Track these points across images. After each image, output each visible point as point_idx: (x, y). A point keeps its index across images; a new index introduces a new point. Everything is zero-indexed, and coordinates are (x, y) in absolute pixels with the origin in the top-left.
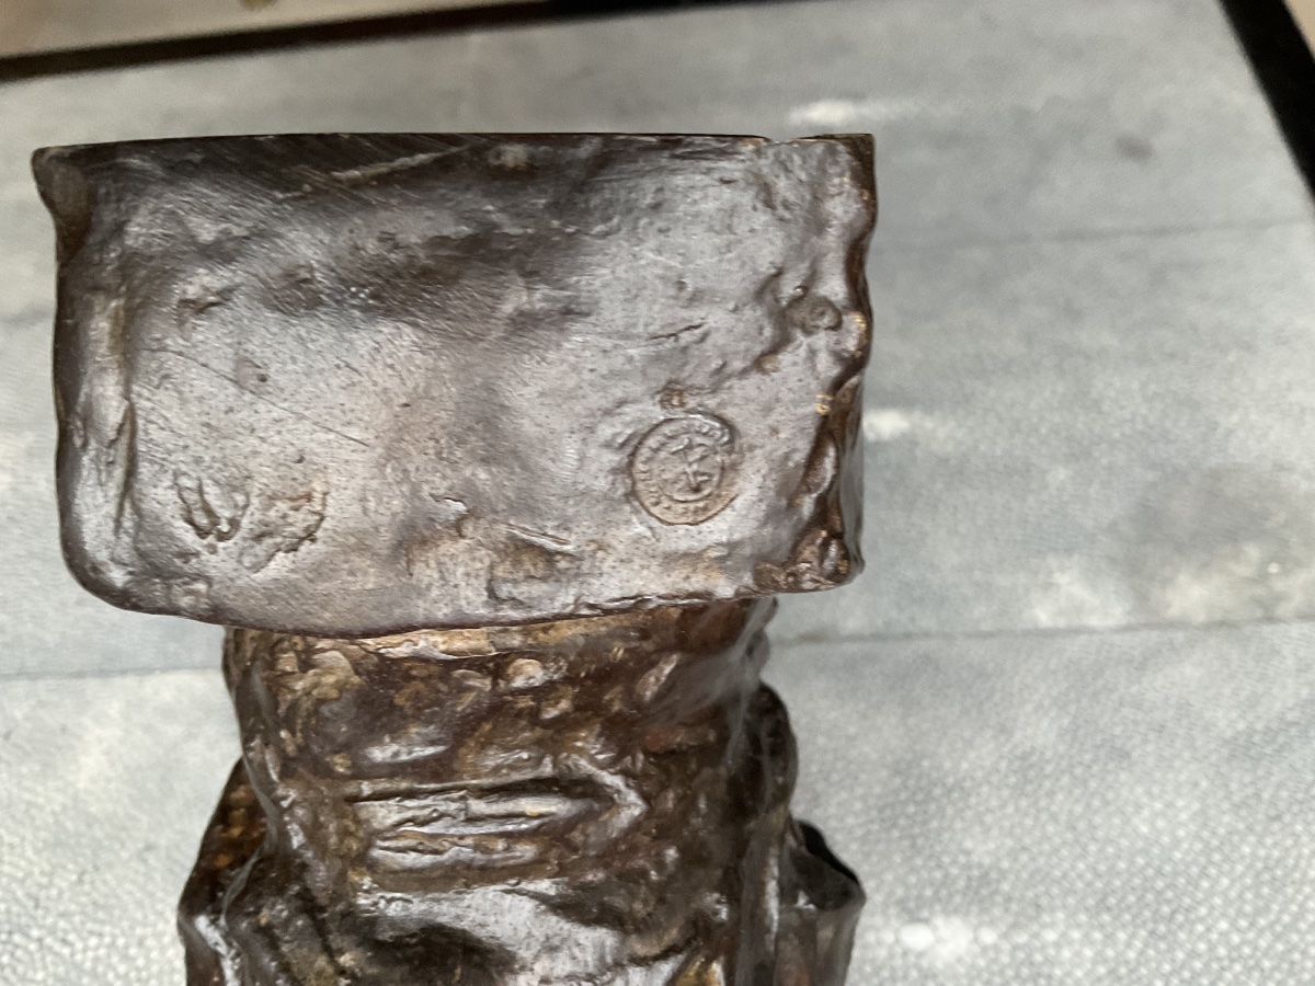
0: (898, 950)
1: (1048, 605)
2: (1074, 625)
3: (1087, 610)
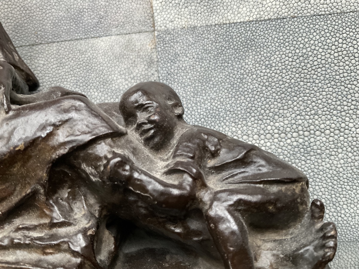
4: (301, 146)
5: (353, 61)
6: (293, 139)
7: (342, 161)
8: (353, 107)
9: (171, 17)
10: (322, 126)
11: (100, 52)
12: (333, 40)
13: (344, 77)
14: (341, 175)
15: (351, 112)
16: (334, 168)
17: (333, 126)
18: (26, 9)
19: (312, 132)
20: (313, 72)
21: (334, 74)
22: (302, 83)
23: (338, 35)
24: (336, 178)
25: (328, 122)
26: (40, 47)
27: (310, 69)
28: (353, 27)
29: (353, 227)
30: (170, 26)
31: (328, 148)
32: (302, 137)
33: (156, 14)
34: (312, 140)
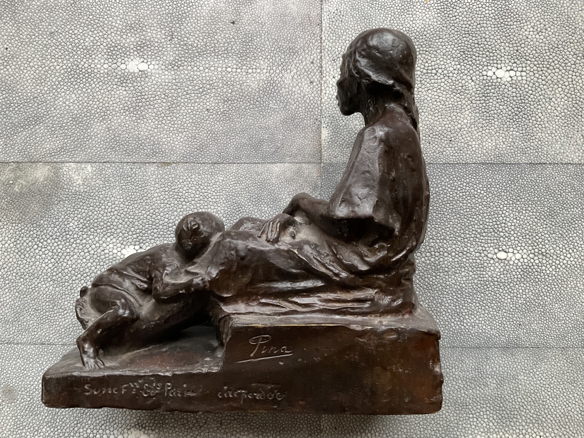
0: (149, 63)
1: (86, 172)
2: (79, 164)
3: (74, 170)
4: (432, 264)
5: (474, 200)
6: (426, 258)
7: (464, 279)
8: (473, 235)
9: (336, 154)
10: (449, 249)
11: (274, 175)
12: (459, 183)
13: (467, 212)
14: (464, 289)
15: (472, 239)
16: (458, 284)
17: (458, 249)
18: (212, 133)
19: (441, 253)
20: (443, 206)
21: (459, 209)
22: (434, 214)
23: (463, 180)
24: (459, 292)
25: (454, 246)
26: (221, 165)
27: (441, 204)
28: (474, 175)
29: (473, 335)
30: (334, 160)
31: (454, 267)
32: (434, 256)
33: (323, 150)
34: (441, 259)
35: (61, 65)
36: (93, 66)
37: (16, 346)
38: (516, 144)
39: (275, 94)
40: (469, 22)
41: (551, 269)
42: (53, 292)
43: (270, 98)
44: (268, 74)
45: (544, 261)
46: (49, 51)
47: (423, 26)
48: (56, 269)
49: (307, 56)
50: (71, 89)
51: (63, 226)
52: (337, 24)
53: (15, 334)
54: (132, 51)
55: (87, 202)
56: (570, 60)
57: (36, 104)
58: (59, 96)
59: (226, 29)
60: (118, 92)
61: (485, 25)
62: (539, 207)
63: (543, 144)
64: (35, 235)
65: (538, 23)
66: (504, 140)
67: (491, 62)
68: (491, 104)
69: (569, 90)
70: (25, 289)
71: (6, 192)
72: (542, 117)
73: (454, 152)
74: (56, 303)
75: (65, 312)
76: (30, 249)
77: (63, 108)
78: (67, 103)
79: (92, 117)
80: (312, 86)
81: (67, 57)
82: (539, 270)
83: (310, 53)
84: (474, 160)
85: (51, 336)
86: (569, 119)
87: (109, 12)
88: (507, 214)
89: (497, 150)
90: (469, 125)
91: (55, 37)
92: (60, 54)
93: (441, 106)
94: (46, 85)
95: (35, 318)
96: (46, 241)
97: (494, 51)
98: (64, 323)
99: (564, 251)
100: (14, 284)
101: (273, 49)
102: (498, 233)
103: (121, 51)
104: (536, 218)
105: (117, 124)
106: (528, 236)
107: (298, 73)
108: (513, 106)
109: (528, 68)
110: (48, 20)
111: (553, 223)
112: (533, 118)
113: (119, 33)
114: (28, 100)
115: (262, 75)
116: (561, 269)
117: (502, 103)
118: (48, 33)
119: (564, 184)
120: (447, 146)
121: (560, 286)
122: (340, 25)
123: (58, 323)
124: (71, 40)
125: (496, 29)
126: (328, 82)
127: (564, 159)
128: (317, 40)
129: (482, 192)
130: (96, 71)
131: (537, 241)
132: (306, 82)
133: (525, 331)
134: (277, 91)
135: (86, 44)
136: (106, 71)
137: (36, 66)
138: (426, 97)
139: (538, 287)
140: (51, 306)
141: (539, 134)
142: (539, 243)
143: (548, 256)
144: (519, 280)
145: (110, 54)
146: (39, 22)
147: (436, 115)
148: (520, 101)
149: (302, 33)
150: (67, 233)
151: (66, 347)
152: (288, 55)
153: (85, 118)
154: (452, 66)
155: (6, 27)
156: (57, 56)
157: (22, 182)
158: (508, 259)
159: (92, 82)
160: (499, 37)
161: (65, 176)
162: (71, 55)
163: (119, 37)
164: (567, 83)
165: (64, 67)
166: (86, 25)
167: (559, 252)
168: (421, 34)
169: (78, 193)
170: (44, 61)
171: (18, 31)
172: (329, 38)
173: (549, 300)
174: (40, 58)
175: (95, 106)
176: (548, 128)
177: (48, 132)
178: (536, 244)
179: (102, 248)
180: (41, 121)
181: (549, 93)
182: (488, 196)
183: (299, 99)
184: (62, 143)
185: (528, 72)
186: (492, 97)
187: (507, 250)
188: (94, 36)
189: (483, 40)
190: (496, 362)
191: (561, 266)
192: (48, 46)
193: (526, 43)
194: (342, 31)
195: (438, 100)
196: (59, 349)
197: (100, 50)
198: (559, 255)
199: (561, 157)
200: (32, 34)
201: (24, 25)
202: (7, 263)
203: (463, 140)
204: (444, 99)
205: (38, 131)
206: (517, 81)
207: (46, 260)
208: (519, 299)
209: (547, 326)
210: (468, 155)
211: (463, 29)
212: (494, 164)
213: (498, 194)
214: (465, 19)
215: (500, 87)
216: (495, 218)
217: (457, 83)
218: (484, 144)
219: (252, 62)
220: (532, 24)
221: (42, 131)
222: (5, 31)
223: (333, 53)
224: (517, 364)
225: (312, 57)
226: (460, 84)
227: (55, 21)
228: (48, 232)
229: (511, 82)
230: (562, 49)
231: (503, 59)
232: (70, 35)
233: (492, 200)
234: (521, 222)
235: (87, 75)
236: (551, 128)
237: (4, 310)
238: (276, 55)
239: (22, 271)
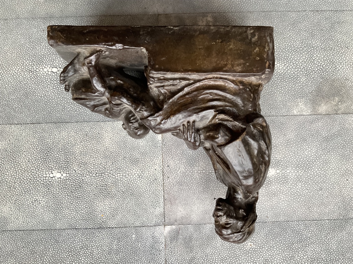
1: (297, 109)
2: (301, 114)
3: (304, 111)
35: (315, 172)
36: (296, 171)
37: (333, 9)
38: (48, 135)
39: (189, 159)
40: (77, 204)
41: (26, 63)
42: (313, 40)
43: (192, 156)
44: (194, 170)
45: (30, 67)
46: (322, 179)
47: (105, 201)
48: (312, 53)
49: (172, 181)
50: (308, 157)
51: (309, 78)
52: (155, 200)
53: (333, 16)
54: (273, 181)
55: (296, 92)
56: (18, 185)
57: (328, 148)
58: (315, 153)
59: (219, 195)
60: (280, 156)
61: (68, 203)
62: (34, 98)
63: (32, 135)
64: (325, 72)
65: (37, 206)
66: (55, 137)
67: (64, 182)
68: (64, 157)
69: (18, 167)
70: (329, 41)
71: (343, 97)
72: (33, 151)
73: (84, 129)
74: (310, 34)
75: (305, 29)
76: (327, 64)
77: (312, 146)
78: (310, 149)
79: (295, 142)
80: (168, 164)
81: (311, 176)
82: (33, 62)
83: (170, 183)
84: (72, 124)
85: (313, 16)
86: (18, 150)
87: (288, 203)
88: (52, 94)
89: (59, 131)
90: (76, 145)
91: (319, 187)
92: (316, 178)
93: (93, 155)
94: (322, 159)
95: (322, 25)
96: (318, 69)
97: (62, 188)
98: (305, 23)
99: (19, 74)
100: (335, 44)
101: (191, 185)
102: (57, 83)
103: (280, 180)
104: (36, 92)
105: (280, 138)
106: (40, 81)
107: (176, 171)
108: (50, 156)
109: (42, 179)
110: (323, 197)
111: (25, 89)
112: (38, 150)
113: (282, 191)
114: (332, 150)
115: (197, 169)
116: (20, 63)
117: (57, 158)
118: (323, 190)
119: (20, 112)
120: (89, 132)
121: (21, 54)
122: (153, 200)
123: (309, 23)
124: (309, 186)
125: (61, 201)
126: (159, 167)
127: (20, 127)
128: (166, 190)
129: (67, 106)
130: (294, 168)
131: (35, 79)
132: (172, 166)
133: (40, 27)
134: (188, 161)
135: (300, 184)
136: (288, 169)
137: (329, 170)
138: (102, 160)
139: (34, 53)
140: (313, 32)
141: (35, 141)
142: (33, 78)
143: (28, 71)
144: (44, 56)
145: (286, 179)
146: (329, 196)
147: (95, 150)
148: (46, 159)
149: (175, 194)
150: (306, 74)
151: (304, 9)
152: (182, 181)
153: (299, 141)
154: (87, 179)
155: (348, 193)
156: (317, 176)
157: (334, 103)
158: (51, 68)
159: (296, 162)
160: (60, 197)
161: (309, 107)
162: (309, 177)
163: (281, 188)
164: (19, 171)
165: (313, 170)
166: (301, 195)
167: (22, 73)
168: (106, 196)
169: (301, 97)
170: (325, 173)
171: (341, 190)
172: (159, 192)
173: (27, 46)
174: (327, 175)
175: (293, 148)
176: (30, 144)
177: (320, 132)
178: (35, 77)
179: (286, 66)
180: (324, 138)
181: (30, 165)
182: (64, 104)
183: (175, 156)
184: (312, 126)
185: (42, 177)
186: (63, 161)
187: (52, 73)
188: (296, 189)
189: (69, 195)
190: (57, 9)
191: (20, 65)
192: (323, 182)
193: (43, 194)
194: (152, 196)
195: (95, 158)
196: (308, 8)
197: (292, 181)
198: (22, 71)
199: (22, 128)
200: (333, 189)
201: (337, 194)
202: (340, 56)
203: (80, 135)
204: (91, 159)
205: (326, 133)
206: (48, 171)
207: (317, 58)
208: (45, 45)
209: (28, 30)
210: (76, 127)
211: (81, 200)
212: (61, 122)
213: (58, 105)
214: (80, 206)
215: (59, 167)
216: (59, 91)
217: (84, 169)
218: (67, 134)
219: (203, 176)
220: (40, 205)
221: (324, 132)
222: (349, 190)
223: (157, 183)
224: (44, 9)
225: (169, 181)
226: (82, 168)
227: (320, 197)
228: (317, 75)
229: (52, 170)
230: (23, 191)
231: (57, 184)
232: (310, 189)
233: (61, 102)
234: (44, 89)
235: (299, 166)
236: (28, 145)
237: (341, 30)
238: (189, 181)
239: (331, 52)
